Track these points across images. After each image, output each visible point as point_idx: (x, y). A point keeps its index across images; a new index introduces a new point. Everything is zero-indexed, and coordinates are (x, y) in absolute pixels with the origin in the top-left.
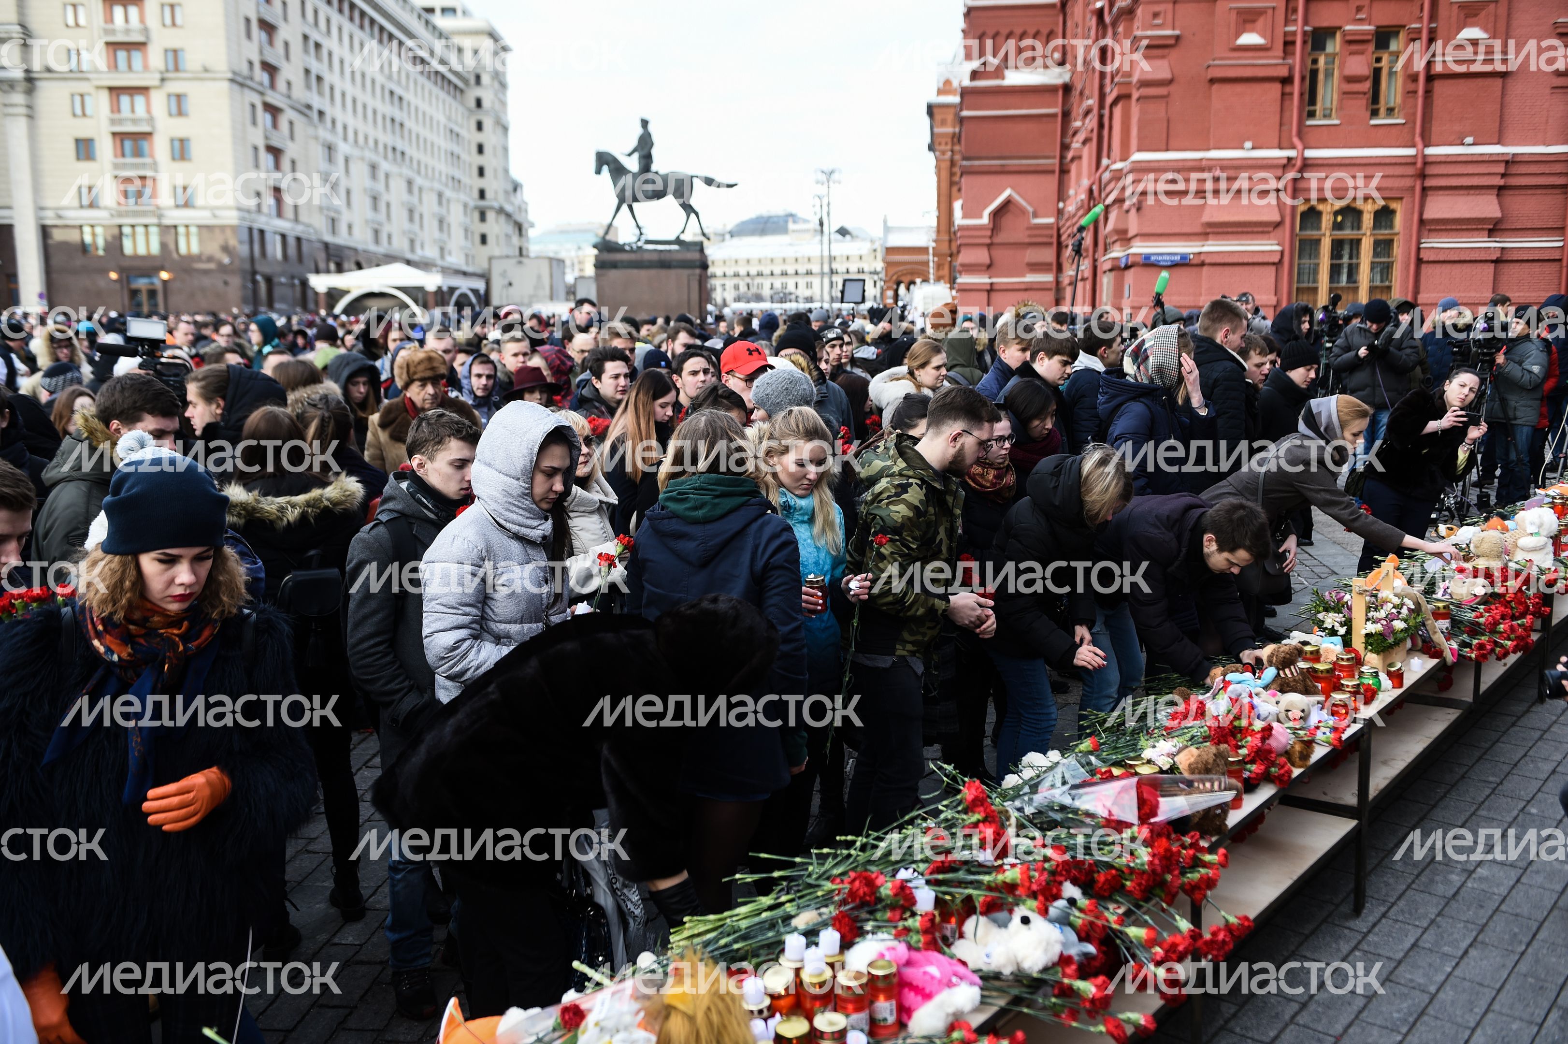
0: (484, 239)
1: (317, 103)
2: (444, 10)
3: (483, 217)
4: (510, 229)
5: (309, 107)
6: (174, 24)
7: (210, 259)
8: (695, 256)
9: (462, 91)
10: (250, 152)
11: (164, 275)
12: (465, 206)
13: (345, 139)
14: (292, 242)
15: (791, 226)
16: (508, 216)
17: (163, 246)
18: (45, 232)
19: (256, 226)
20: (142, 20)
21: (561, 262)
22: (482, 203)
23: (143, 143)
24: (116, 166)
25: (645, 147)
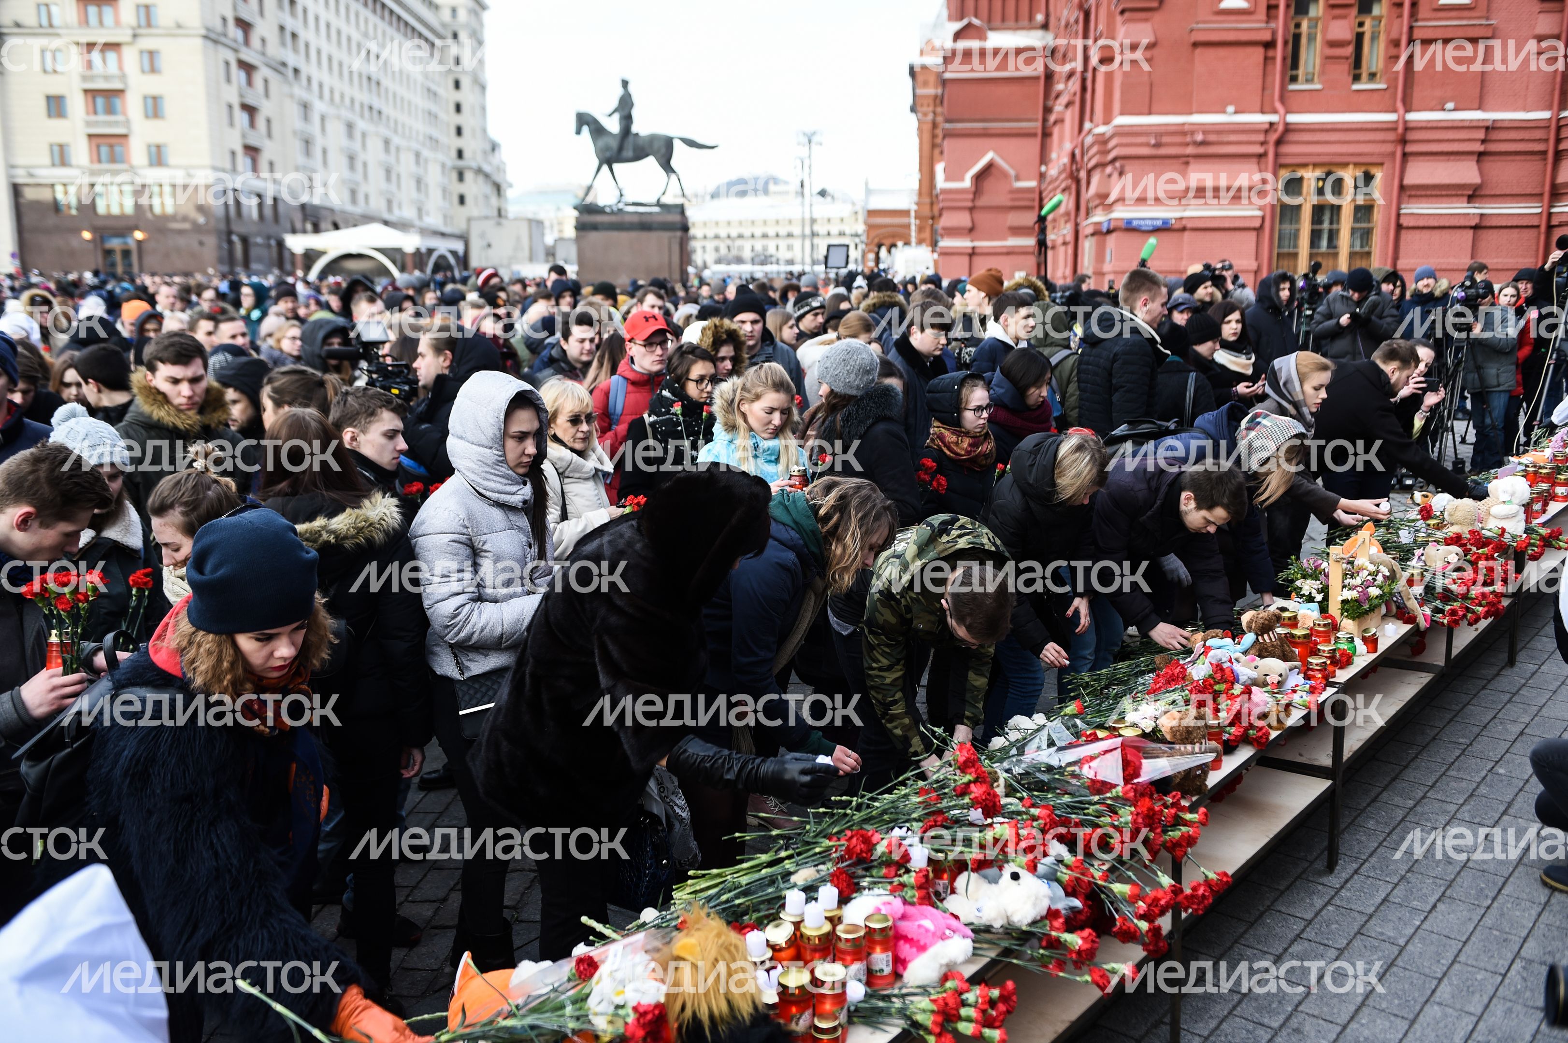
0: (462, 200)
1: (292, 60)
3: (461, 177)
4: (488, 189)
5: (284, 64)
7: (185, 219)
8: (675, 218)
10: (225, 110)
11: (139, 235)
12: (443, 166)
13: (321, 97)
15: (772, 187)
16: (487, 176)
18: (16, 190)
21: (540, 223)
22: (460, 163)
23: (116, 101)
24: (88, 124)
25: (625, 108)
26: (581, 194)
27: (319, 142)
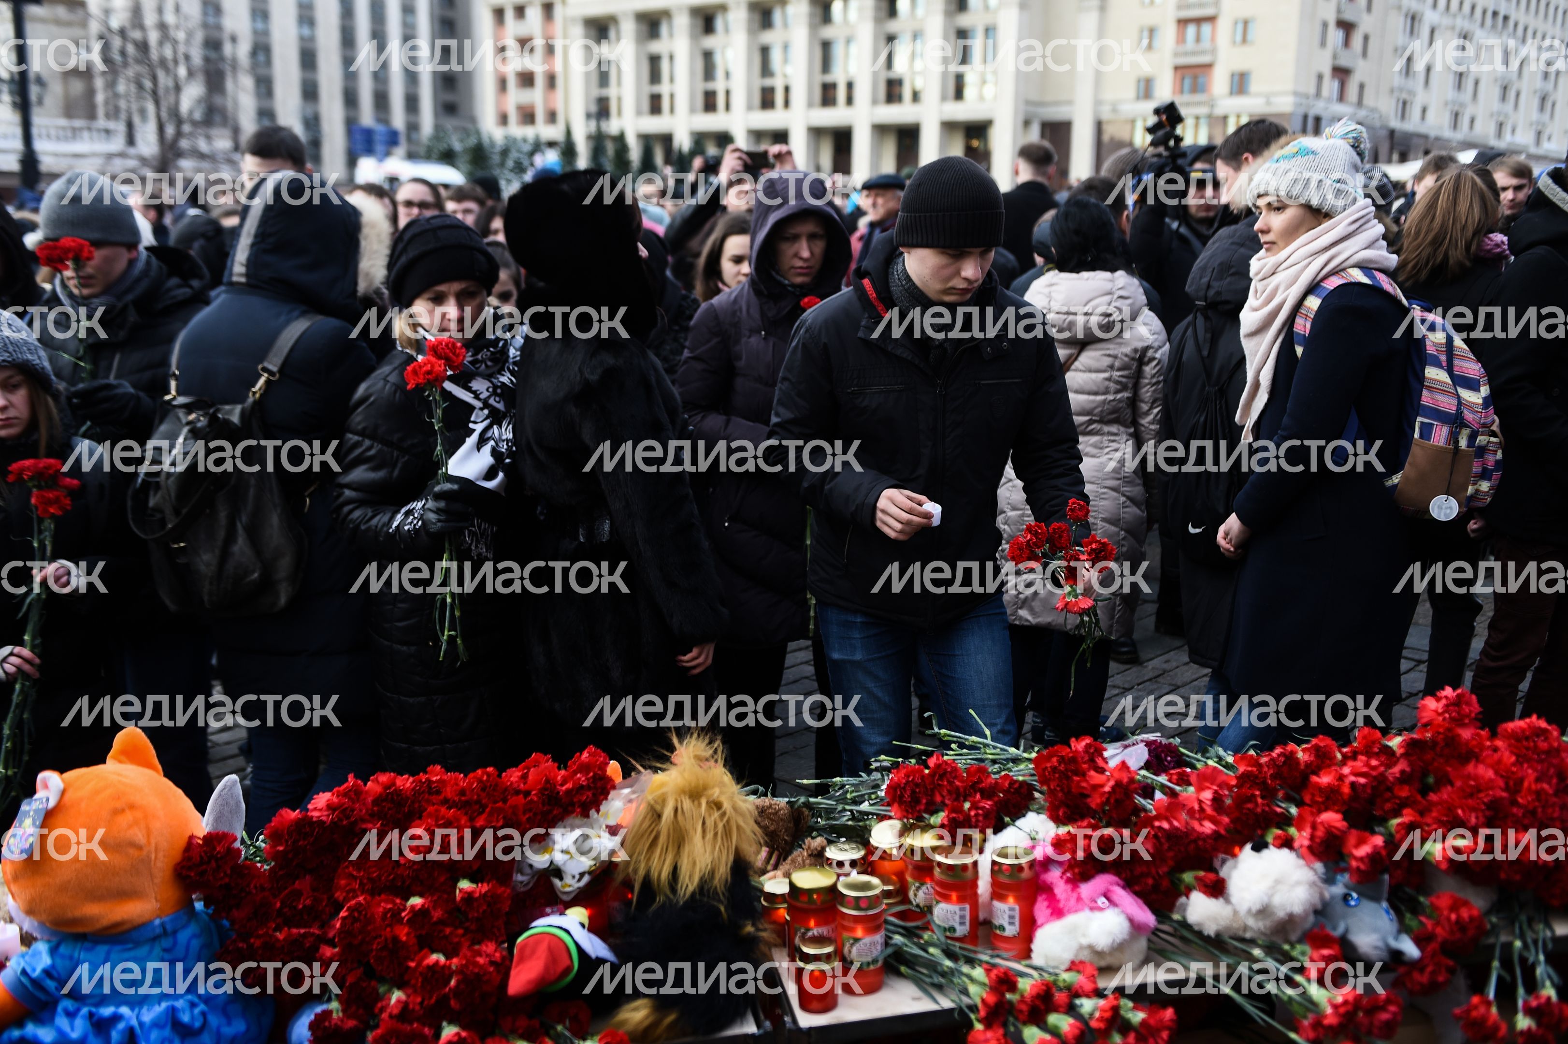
10: (1318, 29)
17: (1210, 136)
18: (1099, 126)
19: (1312, 113)
23: (1206, 28)
24: (1176, 55)
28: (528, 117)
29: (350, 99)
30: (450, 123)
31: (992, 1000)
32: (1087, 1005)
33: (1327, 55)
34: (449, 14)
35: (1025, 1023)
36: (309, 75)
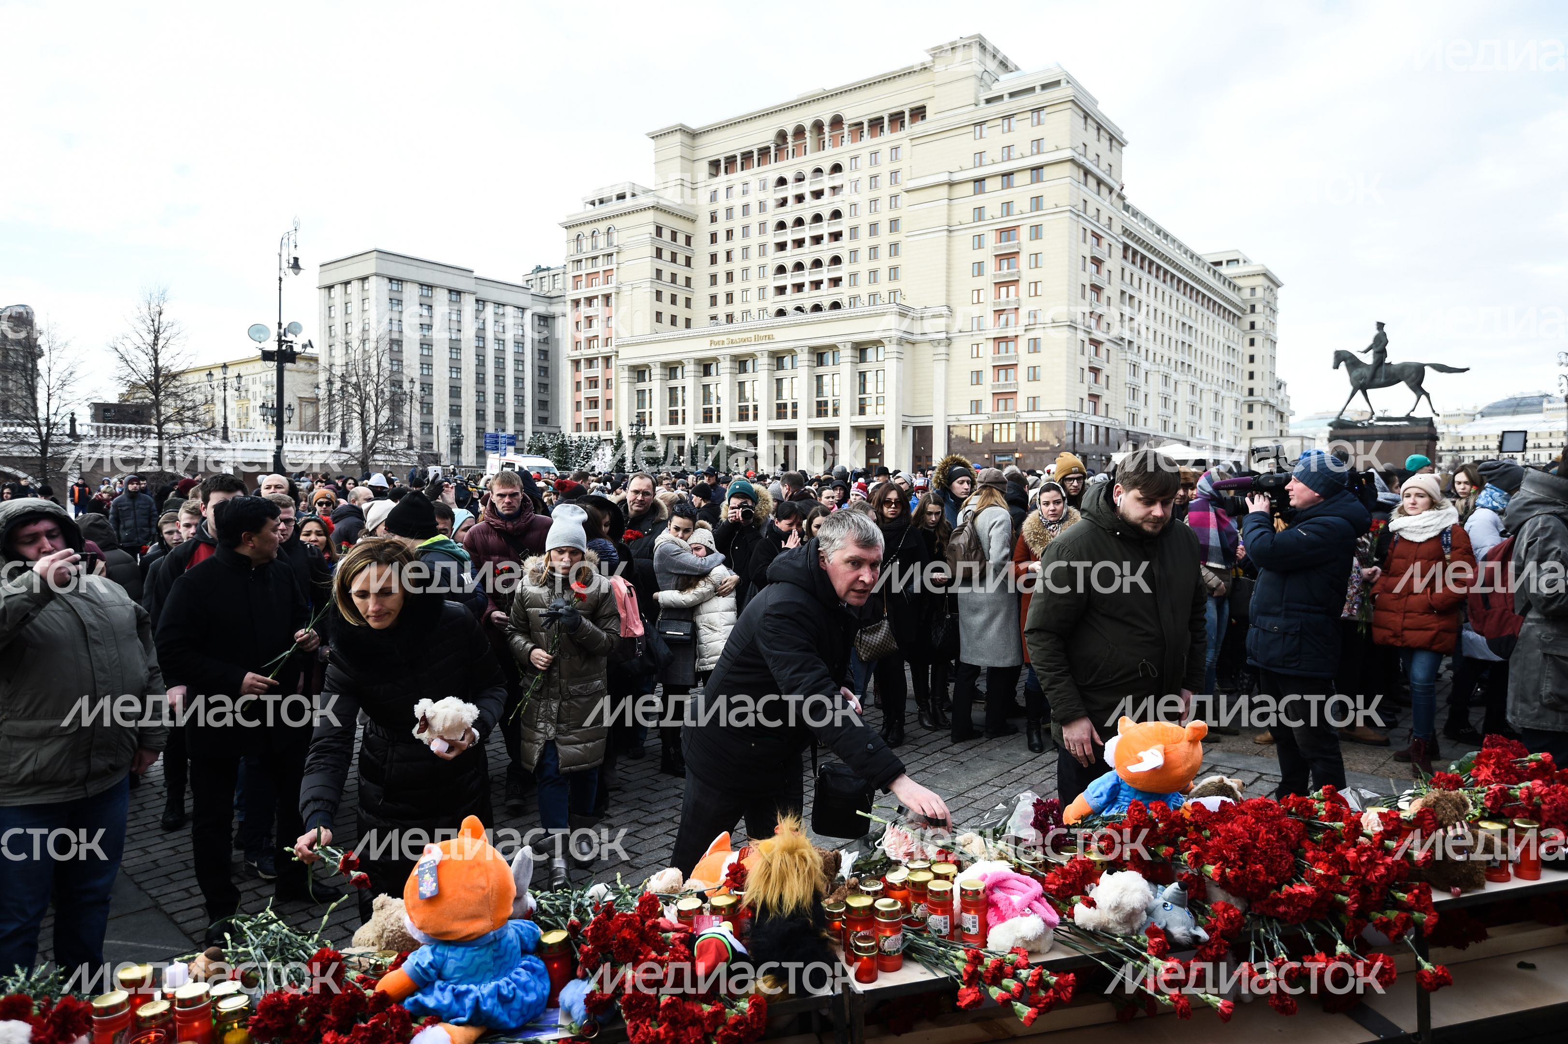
0: (1250, 425)
1: (1128, 336)
2: (1228, 262)
3: (1251, 408)
4: (1273, 416)
5: (1122, 339)
6: (1036, 295)
7: (1047, 444)
8: (1425, 429)
9: (1239, 318)
10: (1078, 372)
11: (1017, 455)
12: (1237, 401)
13: (1147, 359)
14: (1102, 431)
16: (1272, 407)
17: (1018, 436)
18: (950, 430)
19: (1078, 421)
20: (1017, 295)
22: (1251, 398)
23: (1011, 372)
24: (993, 387)
25: (1380, 345)
26: (1337, 414)
27: (1143, 389)
28: (594, 426)
29: (480, 415)
30: (545, 429)
31: (970, 969)
32: (1024, 973)
33: (1085, 387)
34: (545, 364)
35: (990, 985)
36: (455, 401)
